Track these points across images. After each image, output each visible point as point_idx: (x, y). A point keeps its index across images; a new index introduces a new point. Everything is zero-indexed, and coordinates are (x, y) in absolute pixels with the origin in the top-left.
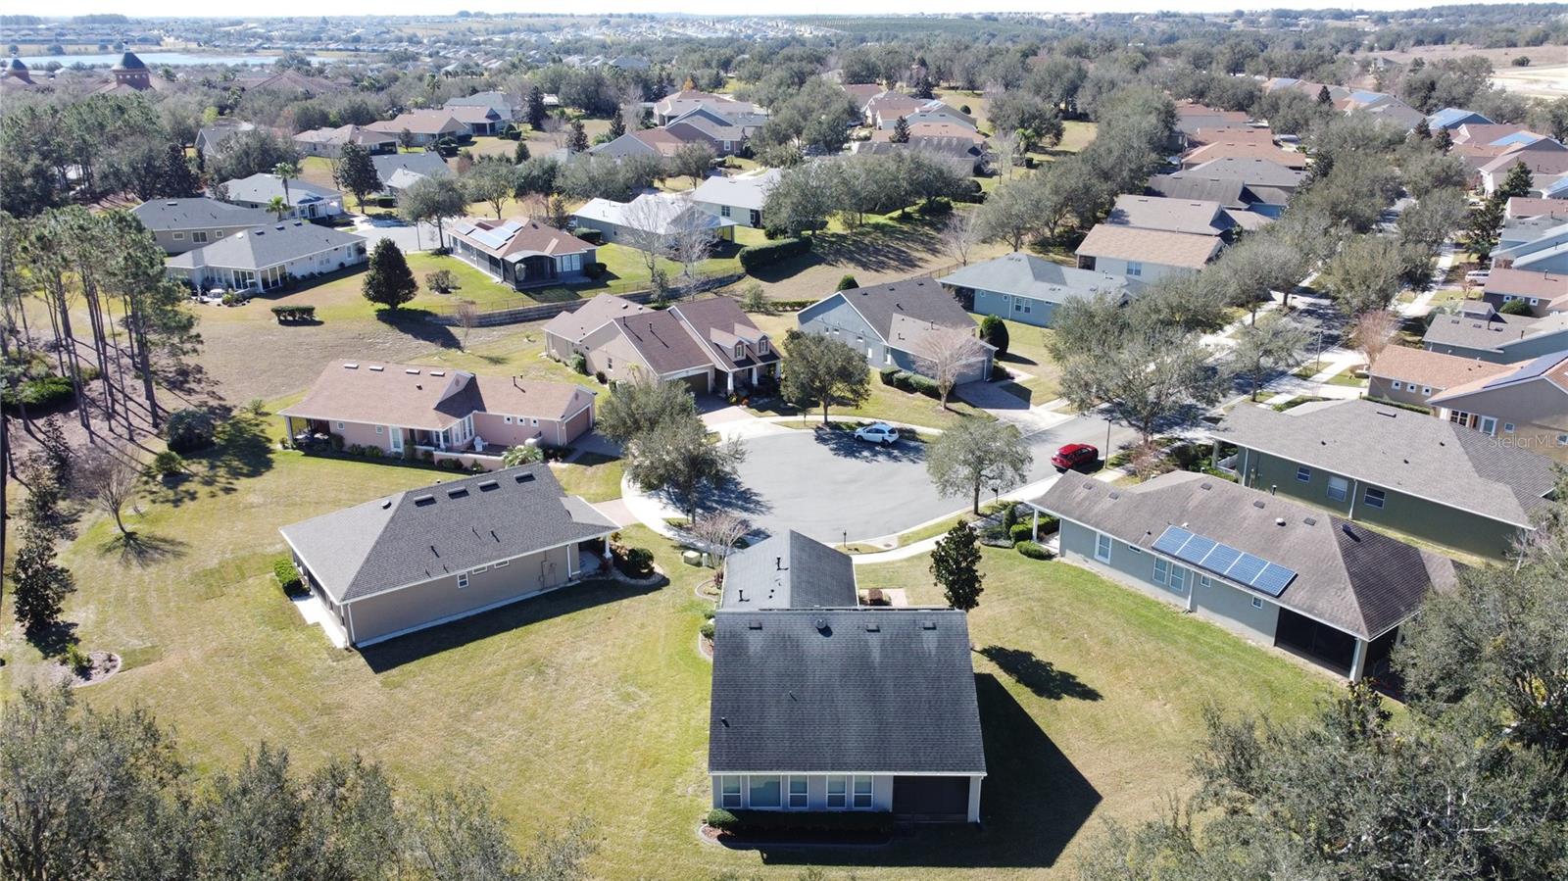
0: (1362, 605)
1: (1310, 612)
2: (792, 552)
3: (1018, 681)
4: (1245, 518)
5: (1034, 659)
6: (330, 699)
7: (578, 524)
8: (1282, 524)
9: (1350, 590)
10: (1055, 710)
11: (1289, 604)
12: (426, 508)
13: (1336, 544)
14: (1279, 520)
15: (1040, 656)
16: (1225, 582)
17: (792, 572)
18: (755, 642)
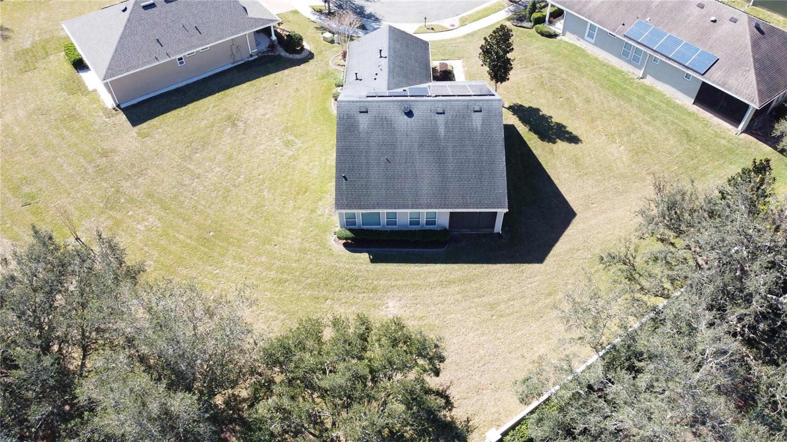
0: (758, 82)
1: (723, 87)
2: (389, 42)
3: (530, 130)
4: (689, 15)
5: (541, 113)
6: (107, 145)
7: (251, 18)
8: (714, 21)
9: (753, 71)
10: (551, 151)
11: (709, 80)
12: (150, 11)
13: (749, 37)
14: (713, 18)
15: (545, 111)
16: (669, 62)
17: (389, 60)
18: (363, 121)
